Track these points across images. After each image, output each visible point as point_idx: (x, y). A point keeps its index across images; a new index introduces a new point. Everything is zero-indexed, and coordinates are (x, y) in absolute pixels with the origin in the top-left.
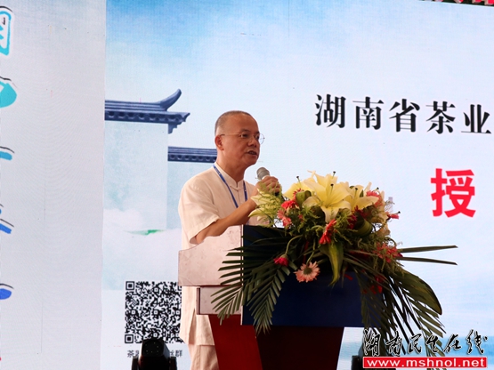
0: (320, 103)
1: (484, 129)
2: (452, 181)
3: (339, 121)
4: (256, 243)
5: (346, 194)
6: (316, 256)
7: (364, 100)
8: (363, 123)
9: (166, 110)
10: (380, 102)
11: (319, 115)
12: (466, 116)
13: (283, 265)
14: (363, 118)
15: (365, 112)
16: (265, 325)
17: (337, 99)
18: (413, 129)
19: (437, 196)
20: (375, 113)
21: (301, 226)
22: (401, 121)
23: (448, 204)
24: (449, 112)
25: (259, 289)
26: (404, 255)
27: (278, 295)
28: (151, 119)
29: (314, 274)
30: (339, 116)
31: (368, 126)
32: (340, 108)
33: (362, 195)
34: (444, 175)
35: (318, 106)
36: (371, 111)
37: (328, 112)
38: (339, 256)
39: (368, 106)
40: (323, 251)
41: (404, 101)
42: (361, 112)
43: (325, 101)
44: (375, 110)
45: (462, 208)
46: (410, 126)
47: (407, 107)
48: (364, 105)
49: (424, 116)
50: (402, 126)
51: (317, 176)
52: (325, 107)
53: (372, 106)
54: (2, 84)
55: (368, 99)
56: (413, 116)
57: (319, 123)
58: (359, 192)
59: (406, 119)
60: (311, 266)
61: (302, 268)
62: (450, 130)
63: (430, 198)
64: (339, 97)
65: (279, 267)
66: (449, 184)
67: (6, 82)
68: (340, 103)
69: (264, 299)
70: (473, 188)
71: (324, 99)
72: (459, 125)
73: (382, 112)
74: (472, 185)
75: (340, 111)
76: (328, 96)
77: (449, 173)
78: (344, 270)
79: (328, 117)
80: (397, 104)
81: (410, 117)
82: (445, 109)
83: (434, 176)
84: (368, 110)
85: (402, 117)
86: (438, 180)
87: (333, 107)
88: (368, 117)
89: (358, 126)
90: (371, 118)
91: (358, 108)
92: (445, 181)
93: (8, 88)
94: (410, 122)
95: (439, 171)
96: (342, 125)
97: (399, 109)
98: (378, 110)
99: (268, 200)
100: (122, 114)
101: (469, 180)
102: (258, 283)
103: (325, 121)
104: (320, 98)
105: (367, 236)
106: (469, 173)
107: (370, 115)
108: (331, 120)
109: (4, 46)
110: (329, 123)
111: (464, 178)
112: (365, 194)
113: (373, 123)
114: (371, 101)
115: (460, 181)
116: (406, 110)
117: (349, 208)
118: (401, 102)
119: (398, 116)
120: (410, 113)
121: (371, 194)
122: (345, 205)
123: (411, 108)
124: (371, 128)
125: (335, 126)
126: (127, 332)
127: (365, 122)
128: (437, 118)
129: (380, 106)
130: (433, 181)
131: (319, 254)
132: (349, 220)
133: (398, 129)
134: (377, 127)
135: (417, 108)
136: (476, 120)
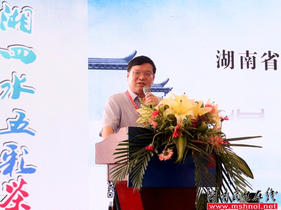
0: (219, 55)
3: (230, 65)
4: (136, 137)
5: (191, 106)
6: (170, 144)
7: (246, 53)
8: (245, 66)
10: (255, 53)
11: (218, 62)
13: (150, 150)
14: (245, 63)
15: (246, 59)
16: (139, 187)
17: (229, 52)
18: (275, 68)
20: (252, 60)
21: (162, 126)
22: (268, 64)
25: (137, 165)
26: (231, 142)
27: (146, 169)
28: (120, 68)
29: (169, 156)
30: (231, 62)
31: (248, 67)
32: (231, 58)
33: (202, 106)
35: (218, 57)
36: (250, 59)
37: (224, 60)
38: (183, 145)
39: (247, 56)
40: (174, 142)
41: (270, 52)
42: (244, 59)
43: (222, 54)
44: (252, 58)
46: (273, 67)
47: (272, 55)
48: (245, 55)
50: (268, 67)
51: (175, 96)
52: (222, 57)
53: (250, 56)
54: (28, 50)
55: (247, 52)
56: (275, 61)
57: (218, 66)
58: (200, 105)
59: (271, 63)
60: (168, 151)
61: (163, 152)
64: (230, 51)
65: (148, 152)
67: (30, 49)
68: (231, 55)
69: (139, 171)
71: (221, 53)
73: (256, 59)
75: (231, 59)
76: (224, 51)
78: (186, 153)
79: (224, 63)
80: (265, 54)
81: (273, 62)
84: (248, 58)
85: (268, 62)
87: (226, 57)
88: (248, 63)
89: (242, 68)
90: (250, 63)
91: (242, 57)
93: (31, 52)
94: (273, 64)
96: (232, 68)
97: (267, 57)
98: (254, 58)
99: (146, 111)
100: (103, 66)
102: (136, 162)
103: (222, 65)
104: (219, 52)
105: (204, 131)
107: (249, 61)
108: (226, 65)
109: (29, 29)
110: (224, 66)
112: (204, 106)
113: (251, 66)
114: (249, 53)
116: (271, 57)
117: (192, 115)
118: (267, 53)
119: (266, 61)
120: (273, 59)
121: (208, 106)
122: (190, 113)
123: (274, 56)
124: (250, 68)
125: (228, 68)
126: (109, 191)
127: (246, 65)
129: (255, 55)
131: (172, 143)
132: (192, 122)
133: (266, 69)
134: (254, 68)
135: (278, 56)
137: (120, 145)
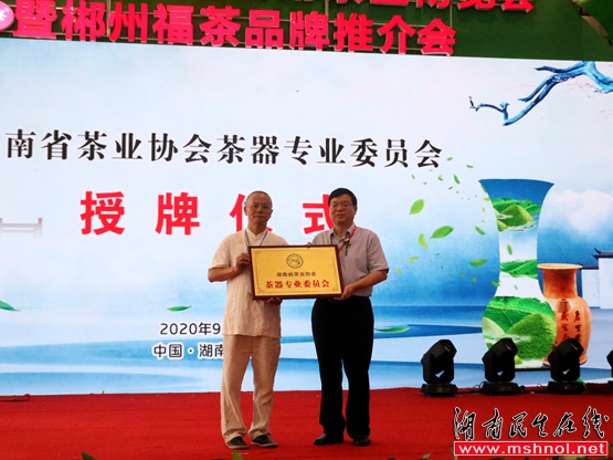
1: (135, 155)
2: (102, 202)
7: (17, 132)
8: (15, 153)
10: (33, 134)
12: (118, 144)
14: (15, 148)
15: (17, 143)
18: (64, 157)
19: (87, 217)
20: (27, 143)
22: (53, 150)
23: (96, 223)
24: (101, 141)
31: (20, 155)
34: (94, 197)
36: (23, 141)
39: (20, 137)
41: (56, 132)
42: (13, 143)
44: (27, 141)
45: (111, 226)
46: (61, 155)
47: (59, 137)
48: (16, 137)
49: (76, 145)
50: (53, 154)
53: (24, 137)
55: (20, 131)
56: (65, 146)
59: (57, 148)
62: (102, 156)
63: (80, 218)
66: (99, 205)
70: (123, 208)
72: (110, 151)
73: (34, 143)
74: (121, 205)
77: (99, 196)
80: (49, 135)
81: (61, 146)
82: (96, 137)
83: (84, 198)
84: (20, 141)
85: (53, 146)
86: (88, 202)
88: (20, 148)
89: (10, 156)
90: (23, 148)
91: (10, 140)
92: (95, 202)
94: (61, 150)
95: (89, 194)
97: (52, 139)
98: (31, 140)
101: (119, 201)
106: (120, 194)
107: (22, 145)
111: (114, 200)
113: (25, 153)
114: (23, 132)
115: (110, 202)
116: (57, 140)
118: (53, 133)
119: (50, 146)
120: (61, 142)
123: (62, 138)
124: (23, 157)
127: (17, 152)
128: (88, 147)
129: (32, 137)
130: (83, 202)
133: (50, 157)
134: (29, 156)
135: (69, 137)
136: (127, 147)
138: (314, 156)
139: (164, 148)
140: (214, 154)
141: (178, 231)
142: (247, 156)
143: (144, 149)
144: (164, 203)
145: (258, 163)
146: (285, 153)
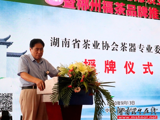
0: (52, 40)
1: (98, 48)
2: (90, 63)
3: (57, 45)
7: (65, 39)
8: (64, 46)
9: (6, 41)
10: (69, 40)
11: (51, 43)
12: (93, 44)
14: (64, 44)
15: (65, 42)
17: (57, 38)
18: (78, 48)
20: (68, 43)
24: (89, 43)
30: (57, 43)
31: (66, 47)
32: (58, 41)
34: (87, 61)
35: (51, 40)
36: (67, 42)
39: (66, 41)
41: (76, 39)
42: (64, 42)
43: (53, 39)
46: (77, 47)
48: (64, 40)
49: (82, 44)
50: (75, 47)
52: (53, 41)
53: (67, 41)
55: (66, 39)
56: (79, 44)
57: (51, 45)
62: (89, 48)
66: (89, 63)
70: (95, 65)
71: (53, 38)
72: (91, 46)
74: (95, 64)
76: (54, 38)
77: (89, 60)
80: (74, 40)
81: (77, 44)
82: (87, 42)
84: (66, 42)
87: (55, 41)
88: (66, 44)
89: (63, 47)
90: (67, 44)
91: (63, 41)
92: (87, 63)
95: (86, 60)
96: (58, 46)
97: (75, 42)
98: (69, 42)
101: (94, 63)
104: (52, 38)
106: (94, 60)
107: (66, 43)
108: (55, 45)
110: (54, 45)
111: (93, 62)
113: (67, 46)
115: (92, 63)
118: (75, 40)
119: (74, 44)
120: (77, 43)
123: (78, 42)
124: (67, 47)
128: (85, 45)
129: (69, 41)
130: (84, 62)
133: (74, 48)
135: (80, 41)
136: (96, 45)
137: (55, 85)
138: (145, 50)
139: (106, 46)
140: (119, 48)
141: (111, 72)
142: (128, 49)
143: (100, 46)
144: (106, 63)
145: (131, 51)
146: (138, 49)
